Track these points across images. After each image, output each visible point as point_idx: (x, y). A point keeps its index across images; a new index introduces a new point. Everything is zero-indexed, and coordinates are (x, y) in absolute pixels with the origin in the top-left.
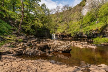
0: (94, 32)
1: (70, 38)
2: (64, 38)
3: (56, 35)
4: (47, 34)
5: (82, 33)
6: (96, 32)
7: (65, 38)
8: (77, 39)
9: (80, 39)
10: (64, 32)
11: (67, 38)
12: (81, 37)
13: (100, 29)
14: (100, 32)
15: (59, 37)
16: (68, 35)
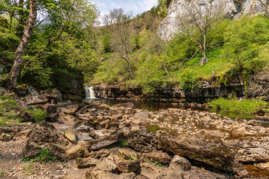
0: (207, 85)
1: (136, 98)
2: (119, 99)
3: (97, 90)
4: (76, 87)
5: (171, 86)
6: (210, 84)
7: (123, 99)
8: (159, 101)
9: (165, 100)
10: (116, 80)
11: (127, 97)
12: (169, 96)
13: (222, 78)
14: (222, 84)
15: (107, 93)
16: (130, 90)
